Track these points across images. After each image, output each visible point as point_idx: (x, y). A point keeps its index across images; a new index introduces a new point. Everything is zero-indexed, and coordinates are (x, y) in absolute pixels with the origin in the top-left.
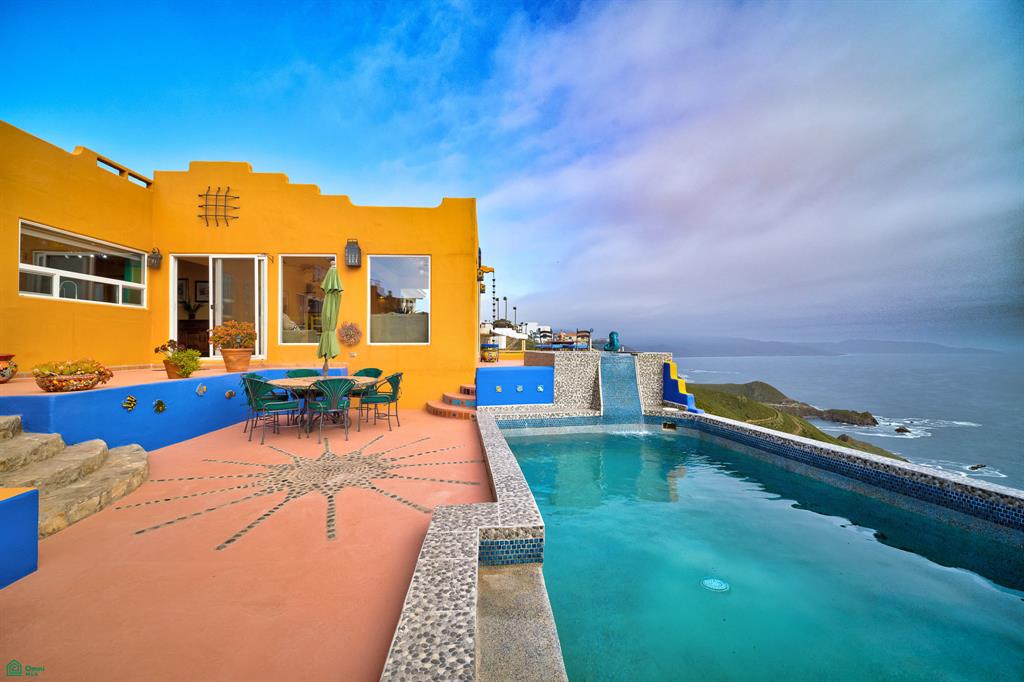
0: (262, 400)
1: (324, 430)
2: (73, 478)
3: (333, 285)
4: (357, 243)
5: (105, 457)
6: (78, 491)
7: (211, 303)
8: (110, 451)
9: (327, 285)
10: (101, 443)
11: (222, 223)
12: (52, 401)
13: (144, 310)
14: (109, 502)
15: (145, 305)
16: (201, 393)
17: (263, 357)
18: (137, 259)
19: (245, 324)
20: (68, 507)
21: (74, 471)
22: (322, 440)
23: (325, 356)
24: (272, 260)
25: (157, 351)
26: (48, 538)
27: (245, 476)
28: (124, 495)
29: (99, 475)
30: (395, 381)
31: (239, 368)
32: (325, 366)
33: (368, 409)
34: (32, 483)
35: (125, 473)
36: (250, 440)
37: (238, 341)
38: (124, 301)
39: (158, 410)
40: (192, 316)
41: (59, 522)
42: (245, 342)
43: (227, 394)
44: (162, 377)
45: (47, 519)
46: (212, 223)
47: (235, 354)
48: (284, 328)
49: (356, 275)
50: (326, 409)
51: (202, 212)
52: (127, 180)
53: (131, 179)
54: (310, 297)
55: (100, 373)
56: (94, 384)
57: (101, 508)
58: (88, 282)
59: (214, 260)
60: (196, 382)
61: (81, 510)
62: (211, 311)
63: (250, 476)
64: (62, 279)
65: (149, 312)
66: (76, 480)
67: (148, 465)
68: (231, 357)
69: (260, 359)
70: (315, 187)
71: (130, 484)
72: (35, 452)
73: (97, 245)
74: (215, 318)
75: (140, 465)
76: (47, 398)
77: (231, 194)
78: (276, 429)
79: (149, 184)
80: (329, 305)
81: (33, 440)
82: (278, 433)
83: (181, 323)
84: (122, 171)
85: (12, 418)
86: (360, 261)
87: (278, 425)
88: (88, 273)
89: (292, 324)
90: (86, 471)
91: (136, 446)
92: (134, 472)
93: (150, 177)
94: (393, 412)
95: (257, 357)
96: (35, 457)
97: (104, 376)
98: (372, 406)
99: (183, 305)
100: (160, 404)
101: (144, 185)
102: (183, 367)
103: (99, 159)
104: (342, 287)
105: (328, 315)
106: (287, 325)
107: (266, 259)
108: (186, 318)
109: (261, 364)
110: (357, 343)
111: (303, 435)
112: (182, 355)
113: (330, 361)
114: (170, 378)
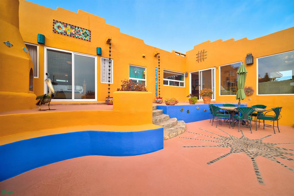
0: (216, 113)
1: (240, 127)
2: (171, 126)
3: (242, 71)
4: (251, 54)
5: (177, 122)
6: (172, 130)
7: (199, 84)
8: (178, 121)
9: (240, 71)
10: (176, 119)
11: (202, 61)
12: (167, 107)
13: (184, 88)
14: (177, 135)
15: (184, 87)
16: (198, 109)
17: (215, 100)
18: (182, 75)
19: (209, 89)
20: (170, 133)
21: (171, 125)
22: (240, 131)
23: (239, 99)
24: (217, 68)
25: (187, 97)
26: (166, 141)
27: (213, 137)
28: (181, 134)
29: (176, 127)
30: (277, 111)
31: (208, 102)
32: (239, 103)
33: (259, 122)
34: (164, 126)
35: (181, 128)
36: (212, 125)
37: (207, 94)
38: (180, 86)
39: (188, 112)
40: (194, 89)
41: (168, 137)
42: (209, 95)
43: (204, 110)
44: (189, 104)
45: (166, 136)
46: (200, 61)
47: (206, 98)
48: (221, 91)
49: (251, 68)
50: (241, 119)
51: (197, 59)
52: (181, 56)
53: (182, 55)
54: (228, 81)
55: (176, 101)
56: (175, 104)
57: (176, 136)
58: (174, 82)
59: (200, 72)
60: (197, 106)
61: (172, 135)
62: (199, 87)
63: (214, 138)
64: (170, 81)
65: (185, 88)
66: (171, 127)
67: (186, 127)
68: (205, 99)
69: (214, 100)
70: (233, 39)
71: (182, 131)
72: (164, 118)
73: (176, 73)
74: (200, 88)
75: (184, 126)
76: (166, 106)
77: (204, 51)
78: (220, 123)
79: (185, 56)
80: (241, 79)
81: (164, 116)
82: (221, 125)
83: (192, 91)
84: (180, 54)
85: (161, 110)
86: (253, 61)
87: (221, 122)
88: (174, 79)
89: (223, 89)
90: (173, 125)
91: (183, 121)
92: (183, 128)
93: (185, 54)
94: (276, 125)
95: (212, 100)
96: (164, 120)
97: (177, 102)
98: (261, 121)
99: (193, 87)
100: (188, 111)
101: (184, 56)
102: (193, 101)
103: (176, 52)
104: (247, 71)
105: (241, 83)
106: (222, 90)
107: (215, 68)
108: (193, 90)
109: (214, 102)
110: (251, 95)
111: (231, 127)
112: (193, 98)
113: (241, 101)
114: (190, 104)
